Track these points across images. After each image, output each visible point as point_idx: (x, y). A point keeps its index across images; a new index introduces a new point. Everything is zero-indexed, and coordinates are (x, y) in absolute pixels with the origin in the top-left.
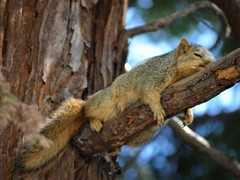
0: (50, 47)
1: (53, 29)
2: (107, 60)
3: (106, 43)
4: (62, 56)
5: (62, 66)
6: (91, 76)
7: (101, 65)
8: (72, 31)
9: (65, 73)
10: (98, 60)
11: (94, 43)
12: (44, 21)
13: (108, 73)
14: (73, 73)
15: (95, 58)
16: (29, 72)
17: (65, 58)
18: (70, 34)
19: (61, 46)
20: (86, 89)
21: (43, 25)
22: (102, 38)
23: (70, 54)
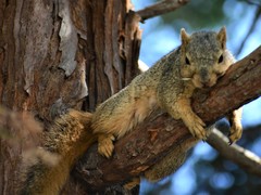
0: (31, 44)
1: (33, 18)
2: (112, 55)
3: (108, 32)
4: (49, 55)
5: (50, 69)
6: (92, 80)
7: (104, 64)
8: (60, 19)
9: (55, 79)
10: (99, 57)
11: (91, 34)
12: (19, 8)
13: (116, 73)
14: (66, 78)
15: (95, 54)
16: (5, 82)
17: (53, 58)
18: (57, 24)
19: (46, 41)
20: (87, 97)
21: (18, 14)
22: (103, 26)
23: (59, 52)
